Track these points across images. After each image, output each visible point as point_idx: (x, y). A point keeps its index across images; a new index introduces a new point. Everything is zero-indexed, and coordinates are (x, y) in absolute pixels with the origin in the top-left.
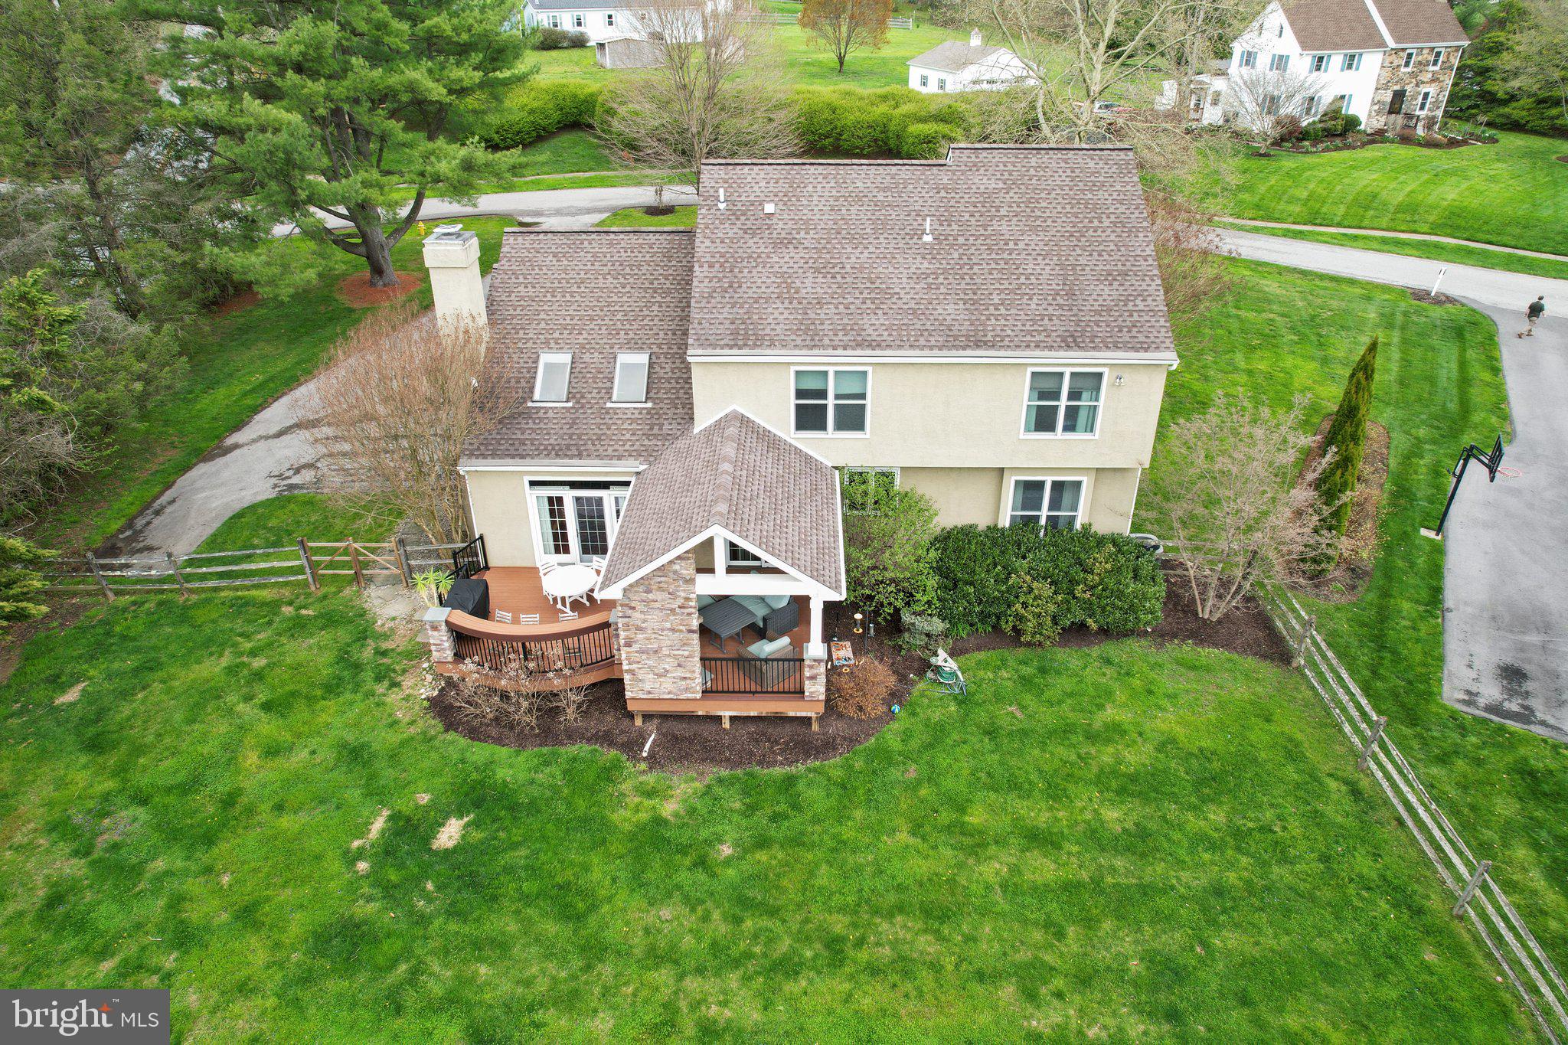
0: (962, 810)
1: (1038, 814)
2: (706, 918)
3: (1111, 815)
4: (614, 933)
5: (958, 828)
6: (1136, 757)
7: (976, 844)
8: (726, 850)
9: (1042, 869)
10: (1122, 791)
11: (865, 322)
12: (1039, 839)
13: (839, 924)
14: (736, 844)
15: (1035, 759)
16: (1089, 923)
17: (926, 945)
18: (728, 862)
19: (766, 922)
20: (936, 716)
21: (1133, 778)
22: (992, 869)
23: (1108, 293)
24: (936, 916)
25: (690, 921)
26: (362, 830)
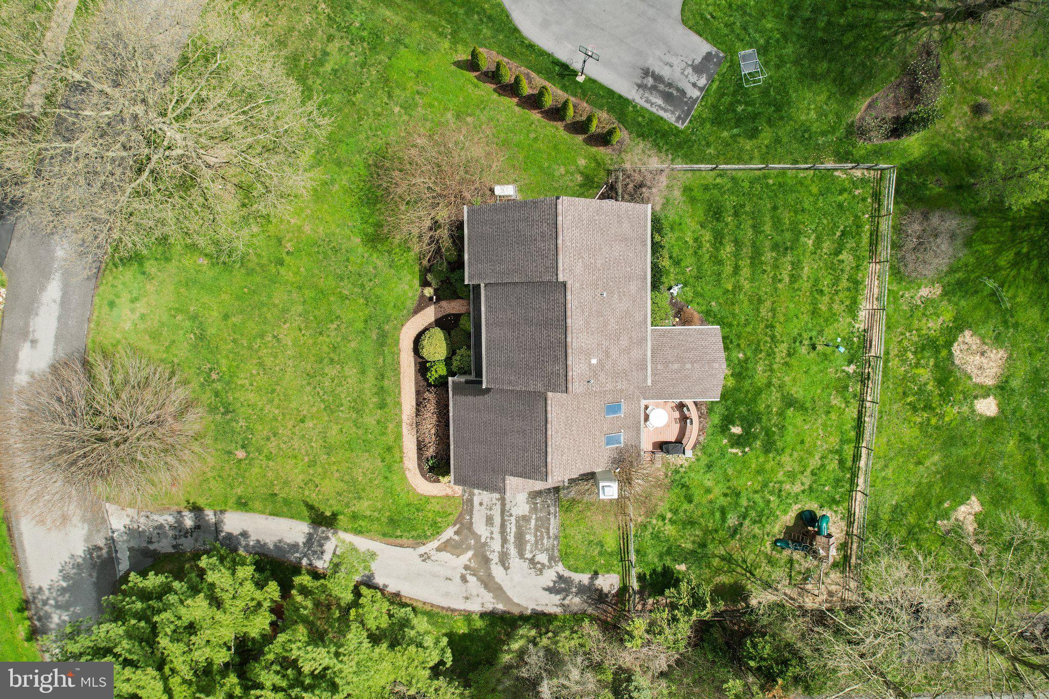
0: (728, 291)
1: (728, 269)
2: (760, 359)
3: (728, 249)
4: (765, 381)
5: (733, 292)
6: (707, 236)
7: (737, 288)
8: (741, 355)
9: (746, 272)
10: (721, 243)
11: (637, 320)
12: (736, 270)
13: (762, 326)
14: (739, 352)
15: (708, 268)
16: (762, 263)
17: (768, 304)
18: (745, 354)
19: (762, 344)
20: (690, 294)
21: (716, 239)
22: (747, 285)
23: (626, 225)
24: (760, 301)
25: (761, 362)
26: (735, 454)
